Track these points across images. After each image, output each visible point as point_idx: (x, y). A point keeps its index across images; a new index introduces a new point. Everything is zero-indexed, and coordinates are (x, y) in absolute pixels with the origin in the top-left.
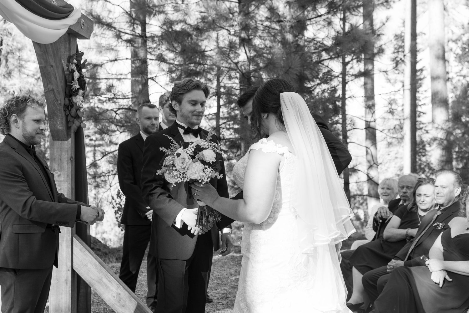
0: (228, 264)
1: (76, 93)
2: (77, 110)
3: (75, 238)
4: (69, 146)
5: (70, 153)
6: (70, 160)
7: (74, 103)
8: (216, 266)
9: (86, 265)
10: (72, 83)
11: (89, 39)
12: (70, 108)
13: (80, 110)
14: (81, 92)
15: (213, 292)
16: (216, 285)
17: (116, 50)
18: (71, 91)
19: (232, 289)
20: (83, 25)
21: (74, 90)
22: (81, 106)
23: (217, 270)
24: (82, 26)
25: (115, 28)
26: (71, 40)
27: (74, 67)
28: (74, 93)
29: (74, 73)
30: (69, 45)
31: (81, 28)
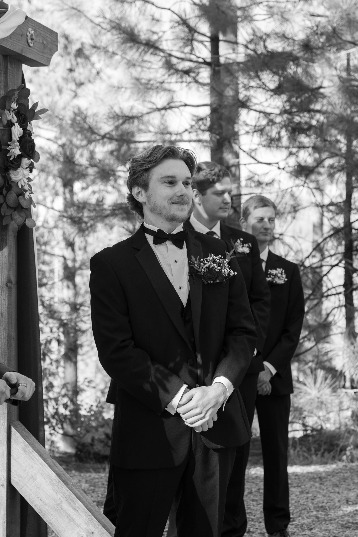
0: (349, 481)
1: (16, 163)
2: (18, 196)
3: (15, 427)
4: (5, 260)
5: (6, 272)
6: (7, 285)
7: (13, 182)
8: (326, 483)
9: (33, 478)
10: (9, 145)
11: (46, 64)
12: (5, 192)
13: (24, 195)
14: (25, 161)
15: (304, 533)
16: (313, 521)
17: (169, 91)
18: (8, 160)
19: (341, 530)
20: (32, 39)
21: (11, 159)
22: (27, 187)
23: (325, 491)
24: (30, 41)
25: (162, 51)
26: (9, 67)
27: (13, 117)
28: (12, 163)
29: (13, 128)
30: (6, 77)
31: (27, 44)
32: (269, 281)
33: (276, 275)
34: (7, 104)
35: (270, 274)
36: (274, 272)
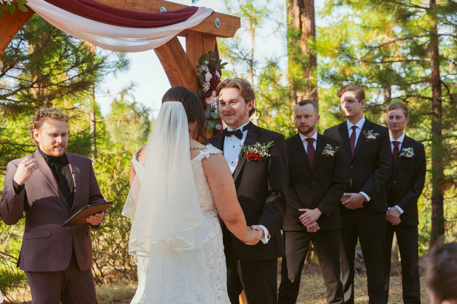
1: (209, 94)
2: (211, 112)
7: (208, 104)
10: (203, 84)
11: (231, 36)
13: (214, 111)
14: (214, 93)
18: (203, 93)
20: (218, 24)
21: (205, 92)
22: (216, 107)
24: (216, 25)
26: (205, 40)
27: (206, 69)
28: (206, 94)
29: (206, 75)
30: (203, 46)
31: (215, 27)
32: (402, 156)
33: (407, 152)
34: (203, 62)
35: (404, 151)
36: (406, 150)
